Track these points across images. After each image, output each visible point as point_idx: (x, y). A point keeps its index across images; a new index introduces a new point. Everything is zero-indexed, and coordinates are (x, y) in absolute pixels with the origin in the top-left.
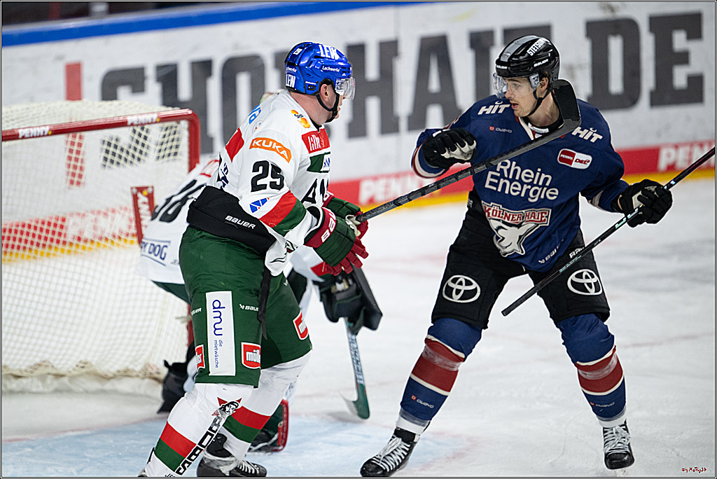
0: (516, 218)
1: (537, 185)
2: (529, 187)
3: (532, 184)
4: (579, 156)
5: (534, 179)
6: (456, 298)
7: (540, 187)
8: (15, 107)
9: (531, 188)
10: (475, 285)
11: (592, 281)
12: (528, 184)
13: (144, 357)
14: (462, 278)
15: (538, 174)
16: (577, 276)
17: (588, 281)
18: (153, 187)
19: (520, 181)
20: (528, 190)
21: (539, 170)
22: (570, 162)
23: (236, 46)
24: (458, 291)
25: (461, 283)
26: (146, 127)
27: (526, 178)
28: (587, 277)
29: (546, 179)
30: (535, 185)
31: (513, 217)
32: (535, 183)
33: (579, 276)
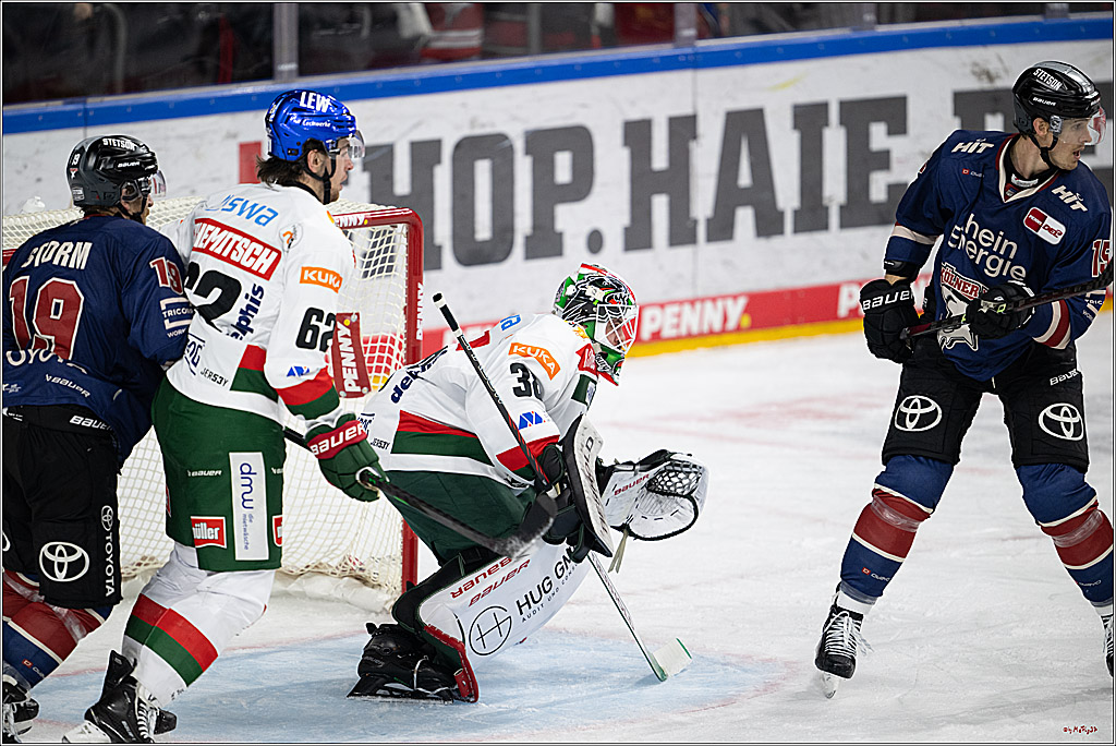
0: (969, 289)
1: (997, 253)
2: (987, 253)
3: (990, 249)
4: (1050, 221)
5: (993, 244)
6: (910, 426)
7: (1001, 257)
8: (169, 203)
9: (989, 255)
10: (934, 405)
11: (1072, 420)
12: (985, 249)
13: (343, 548)
14: (917, 399)
15: (1000, 238)
16: (1052, 411)
17: (1067, 420)
18: (357, 314)
19: (976, 241)
20: (984, 258)
21: (1002, 233)
22: (1037, 228)
23: (473, 123)
24: (913, 417)
25: (915, 406)
26: (350, 231)
27: (984, 240)
28: (1066, 414)
29: (1009, 248)
30: (994, 253)
31: (964, 287)
32: (995, 249)
33: (1056, 411)
